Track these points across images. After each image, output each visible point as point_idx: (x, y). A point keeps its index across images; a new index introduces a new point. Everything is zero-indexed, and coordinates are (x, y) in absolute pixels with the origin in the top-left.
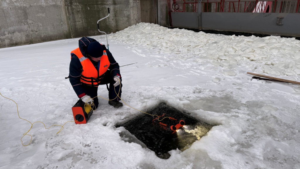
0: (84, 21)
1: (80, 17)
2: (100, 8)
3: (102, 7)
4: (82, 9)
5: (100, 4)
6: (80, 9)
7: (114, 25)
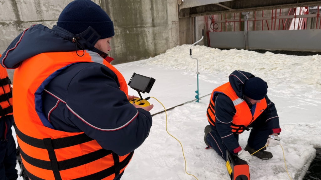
0: (123, 46)
1: (120, 42)
2: (139, 31)
3: (141, 30)
4: (121, 32)
5: (139, 27)
6: (119, 33)
7: (153, 49)
